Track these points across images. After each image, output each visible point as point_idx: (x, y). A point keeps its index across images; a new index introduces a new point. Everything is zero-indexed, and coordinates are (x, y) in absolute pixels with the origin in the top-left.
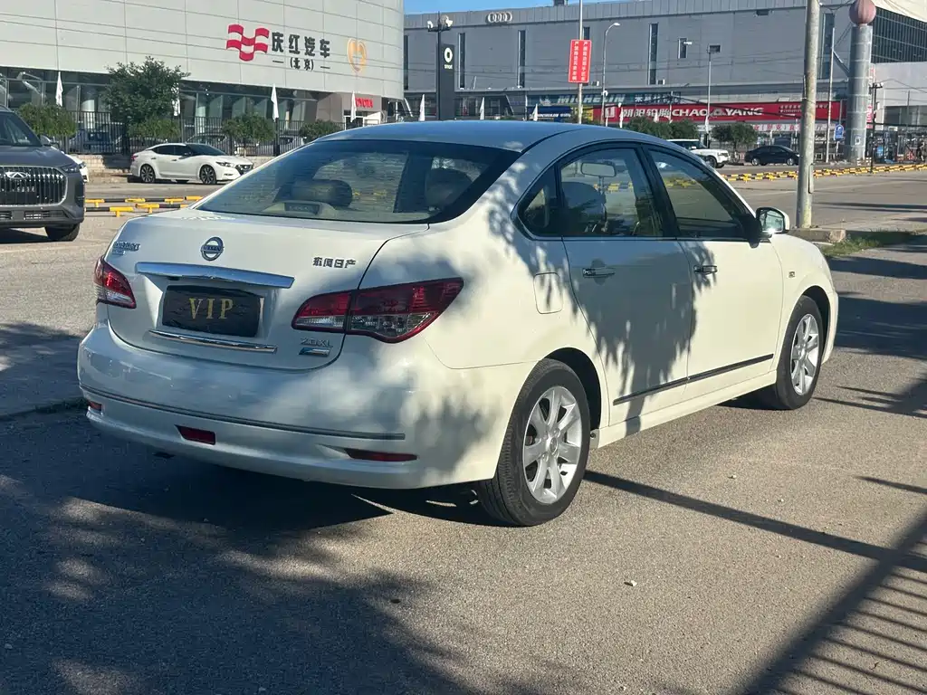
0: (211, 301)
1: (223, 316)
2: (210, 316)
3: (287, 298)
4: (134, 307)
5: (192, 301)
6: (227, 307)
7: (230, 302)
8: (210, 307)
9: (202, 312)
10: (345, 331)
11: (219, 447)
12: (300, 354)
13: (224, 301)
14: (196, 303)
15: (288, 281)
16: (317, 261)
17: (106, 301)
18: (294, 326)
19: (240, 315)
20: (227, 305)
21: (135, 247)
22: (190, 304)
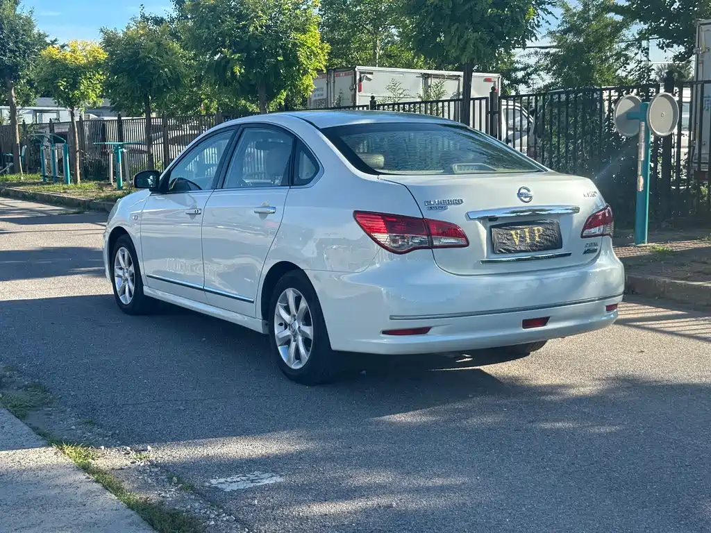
0: (527, 230)
1: (537, 239)
2: (528, 240)
3: (579, 219)
4: (468, 245)
5: (513, 232)
6: (539, 232)
7: (540, 228)
8: (527, 234)
9: (522, 238)
10: (602, 235)
13: (536, 228)
14: (516, 234)
15: (576, 210)
17: (432, 247)
18: (582, 237)
19: (548, 236)
20: (539, 230)
21: (459, 202)
22: (512, 235)
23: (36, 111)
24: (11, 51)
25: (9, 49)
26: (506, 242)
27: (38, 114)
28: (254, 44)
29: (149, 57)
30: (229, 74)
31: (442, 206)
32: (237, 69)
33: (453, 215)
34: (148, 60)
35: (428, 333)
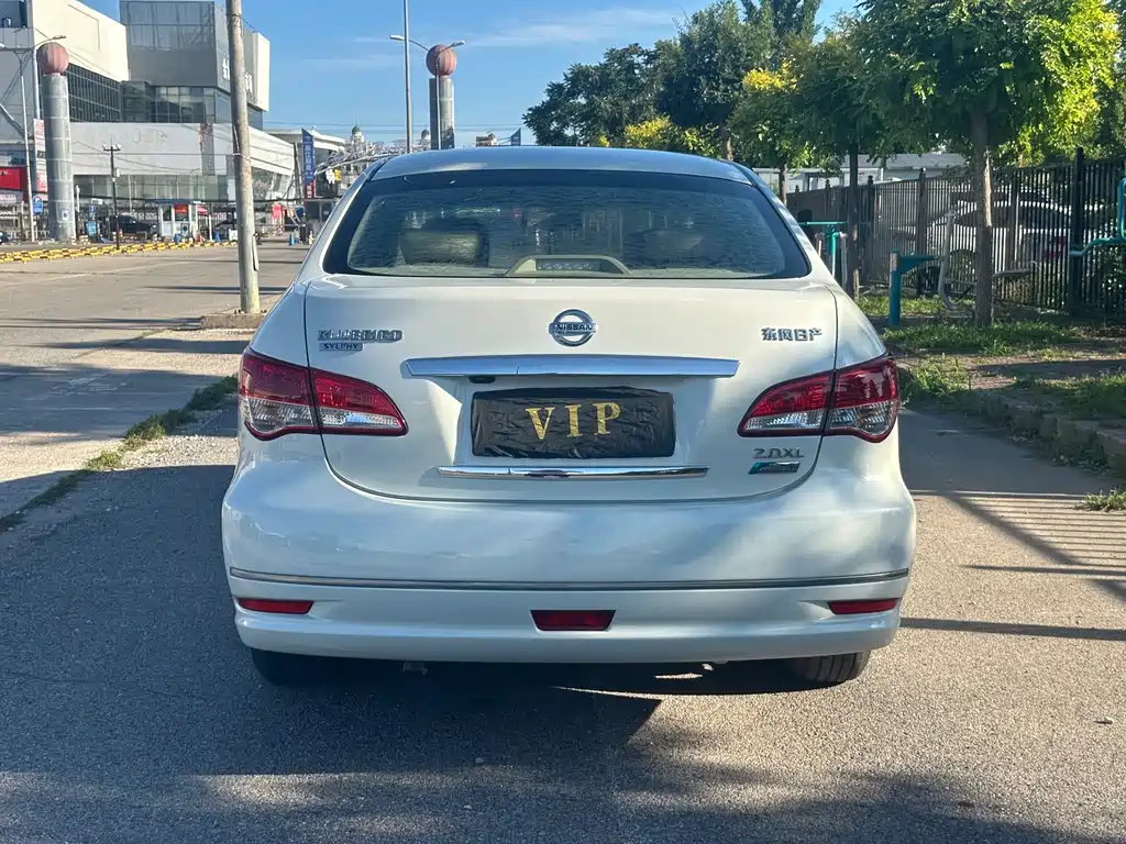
1: (602, 430)
2: (575, 431)
3: (730, 393)
4: (404, 431)
5: (533, 412)
6: (608, 414)
7: (614, 406)
8: (574, 418)
9: (559, 426)
10: (822, 432)
11: (615, 633)
12: (751, 473)
13: (600, 406)
14: (542, 416)
15: (729, 367)
16: (768, 335)
17: (320, 429)
18: (742, 432)
19: (636, 425)
20: (608, 411)
21: (391, 337)
22: (528, 417)
23: (809, 175)
24: (727, 81)
25: (723, 79)
26: (510, 431)
27: (811, 179)
28: (959, 43)
29: (851, 79)
30: (907, 98)
31: (352, 344)
32: (919, 90)
33: (376, 365)
34: (848, 83)
35: (309, 613)
